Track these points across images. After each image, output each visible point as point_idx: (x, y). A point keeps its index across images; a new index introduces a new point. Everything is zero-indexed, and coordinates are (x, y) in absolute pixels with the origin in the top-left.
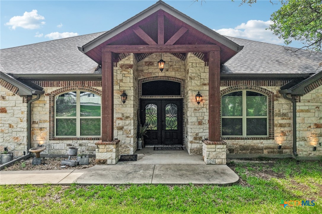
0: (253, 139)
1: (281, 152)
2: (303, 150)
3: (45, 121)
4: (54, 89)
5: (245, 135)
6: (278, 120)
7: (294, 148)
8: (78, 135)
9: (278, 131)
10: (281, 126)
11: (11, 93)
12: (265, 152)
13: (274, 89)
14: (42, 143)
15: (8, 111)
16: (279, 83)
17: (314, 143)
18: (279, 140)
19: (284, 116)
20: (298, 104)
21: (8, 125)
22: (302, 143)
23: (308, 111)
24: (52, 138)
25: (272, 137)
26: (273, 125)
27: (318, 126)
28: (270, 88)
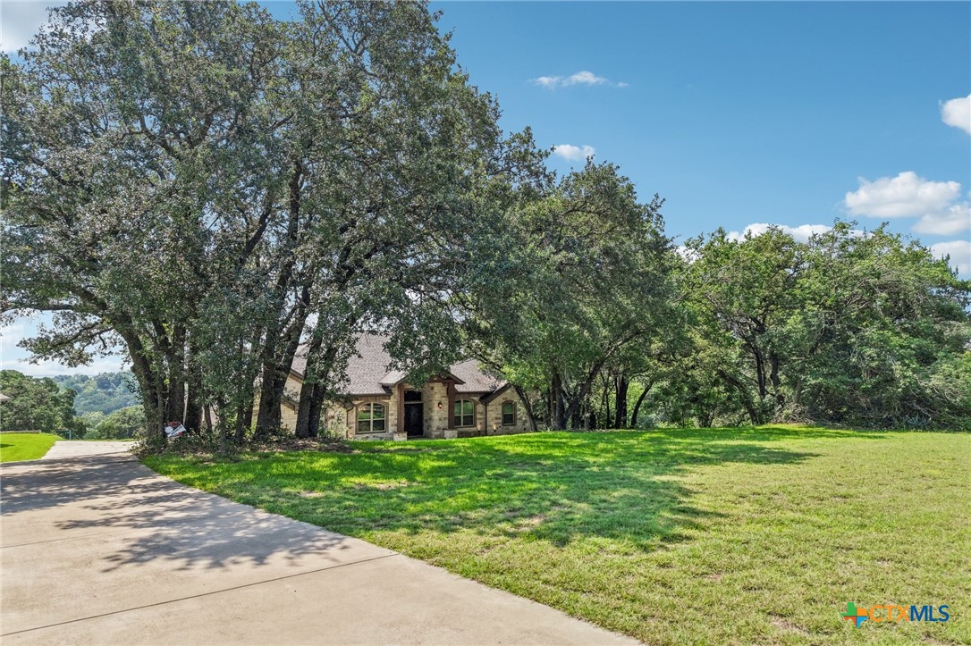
0: (466, 427)
1: (480, 434)
2: (490, 432)
3: (353, 423)
4: (359, 402)
5: (462, 426)
6: (479, 416)
7: (486, 431)
8: (372, 431)
10: (480, 419)
12: (472, 434)
14: (351, 437)
16: (479, 396)
17: (495, 428)
18: (479, 427)
19: (481, 413)
20: (488, 407)
22: (490, 428)
23: (492, 411)
25: (475, 426)
26: (476, 419)
27: (496, 418)
28: (475, 398)
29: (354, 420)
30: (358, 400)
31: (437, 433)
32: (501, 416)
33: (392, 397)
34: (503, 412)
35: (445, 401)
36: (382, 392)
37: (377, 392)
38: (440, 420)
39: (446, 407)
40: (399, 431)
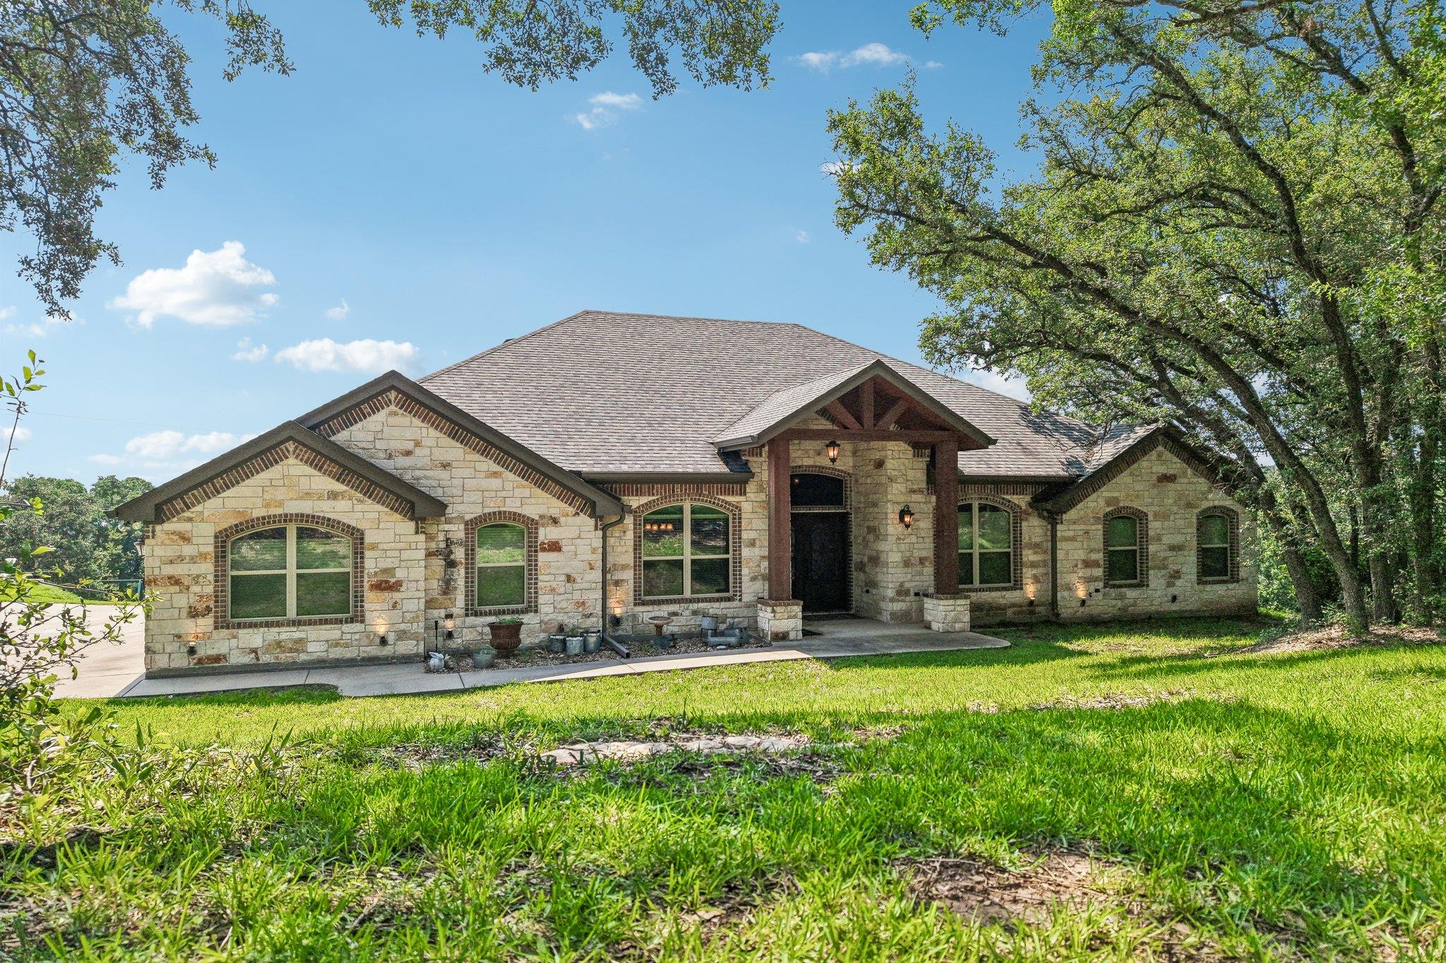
0: (990, 590)
1: (1032, 613)
2: (1067, 606)
3: (624, 567)
4: (644, 500)
5: (977, 583)
6: (1029, 556)
7: (1054, 603)
8: (687, 593)
9: (1028, 573)
10: (1033, 565)
11: (571, 510)
12: (1010, 612)
13: (1022, 500)
14: (618, 612)
15: (564, 549)
16: (1029, 489)
17: (1081, 593)
18: (1030, 590)
19: (1036, 547)
20: (1059, 527)
21: (563, 578)
22: (1066, 594)
23: (1073, 539)
24: (639, 602)
25: (1018, 586)
26: (1019, 564)
27: (1087, 564)
28: (1016, 499)
29: (629, 559)
30: (639, 493)
31: (898, 606)
32: (1099, 556)
33: (751, 487)
34: (1107, 543)
35: (925, 505)
36: (719, 467)
37: (702, 469)
38: (907, 563)
39: (926, 525)
40: (774, 598)
